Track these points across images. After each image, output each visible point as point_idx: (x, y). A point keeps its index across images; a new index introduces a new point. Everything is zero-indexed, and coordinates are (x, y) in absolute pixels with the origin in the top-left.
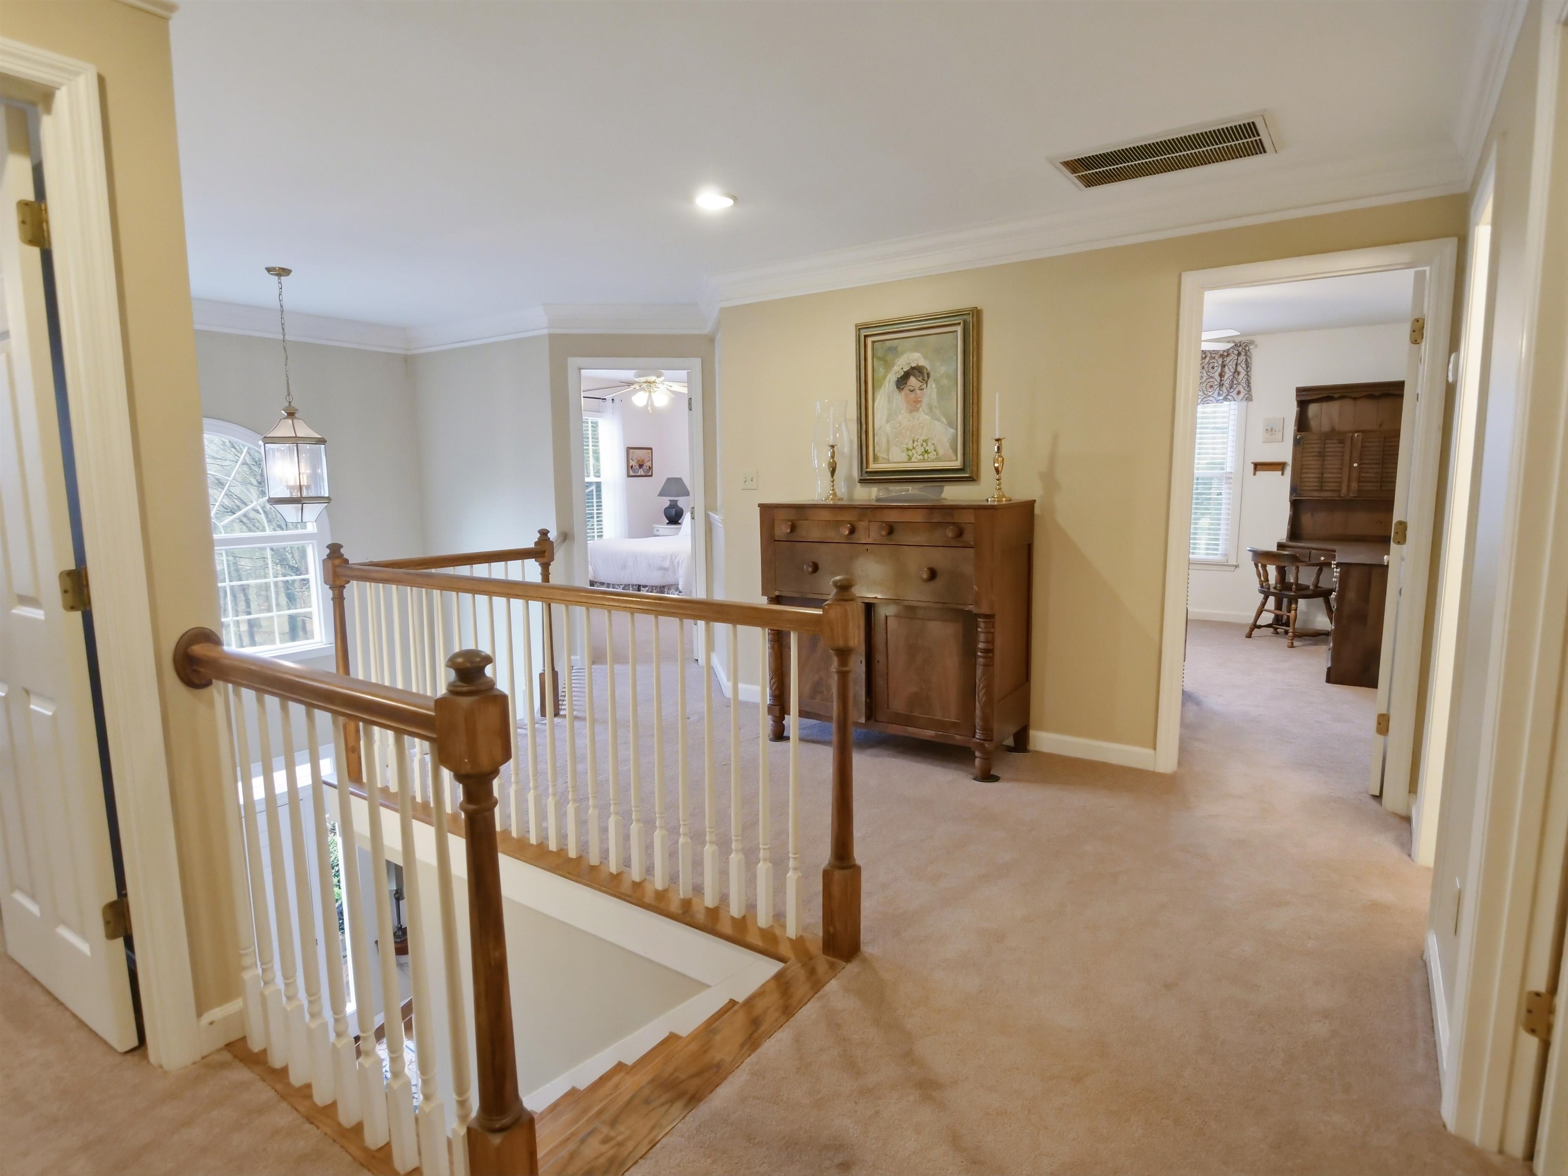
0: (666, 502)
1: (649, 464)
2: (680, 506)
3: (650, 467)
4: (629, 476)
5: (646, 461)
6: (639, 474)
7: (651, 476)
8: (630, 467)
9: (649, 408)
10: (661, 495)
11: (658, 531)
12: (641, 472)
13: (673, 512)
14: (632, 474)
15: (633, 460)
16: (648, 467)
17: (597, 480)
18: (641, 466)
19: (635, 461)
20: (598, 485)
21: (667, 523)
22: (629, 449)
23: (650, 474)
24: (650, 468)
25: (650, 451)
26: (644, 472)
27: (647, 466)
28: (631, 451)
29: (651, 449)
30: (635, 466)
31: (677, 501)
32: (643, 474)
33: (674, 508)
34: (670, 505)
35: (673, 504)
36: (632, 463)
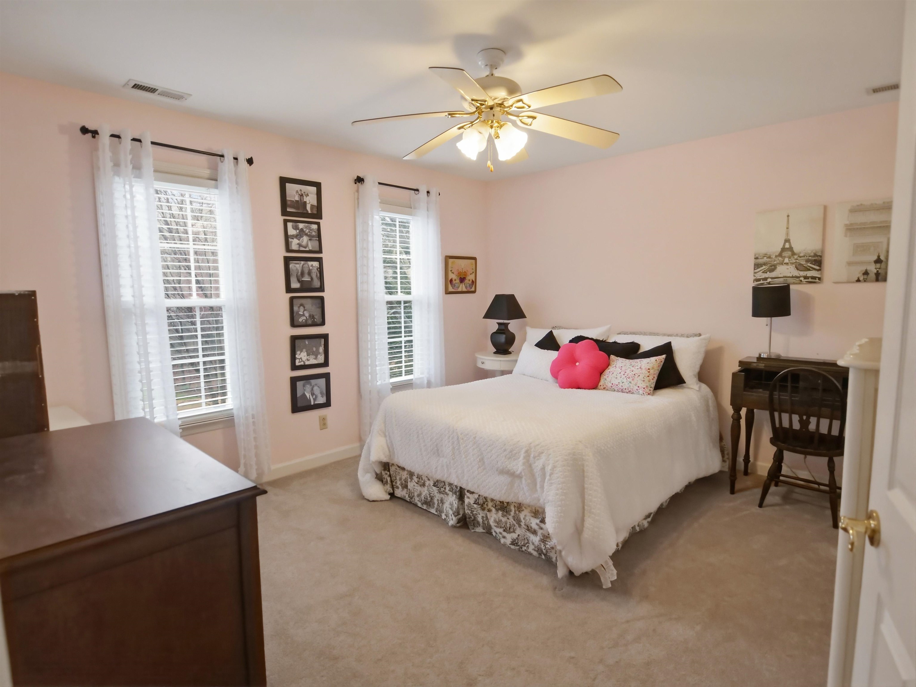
0: (493, 325)
1: (472, 277)
2: (511, 331)
3: (473, 281)
4: (447, 292)
5: (468, 273)
6: (460, 290)
7: (474, 292)
8: (448, 282)
9: (489, 163)
10: (489, 315)
11: (483, 363)
12: (462, 287)
13: (502, 338)
14: (451, 289)
15: (453, 273)
16: (471, 281)
17: (407, 298)
18: (462, 280)
19: (456, 273)
20: (408, 305)
21: (495, 353)
22: (448, 258)
23: (473, 289)
24: (474, 283)
25: (473, 261)
26: (466, 288)
27: (469, 280)
28: (451, 261)
29: (474, 259)
30: (455, 280)
31: (506, 325)
32: (464, 290)
33: (504, 333)
34: (498, 330)
35: (503, 327)
36: (451, 276)
